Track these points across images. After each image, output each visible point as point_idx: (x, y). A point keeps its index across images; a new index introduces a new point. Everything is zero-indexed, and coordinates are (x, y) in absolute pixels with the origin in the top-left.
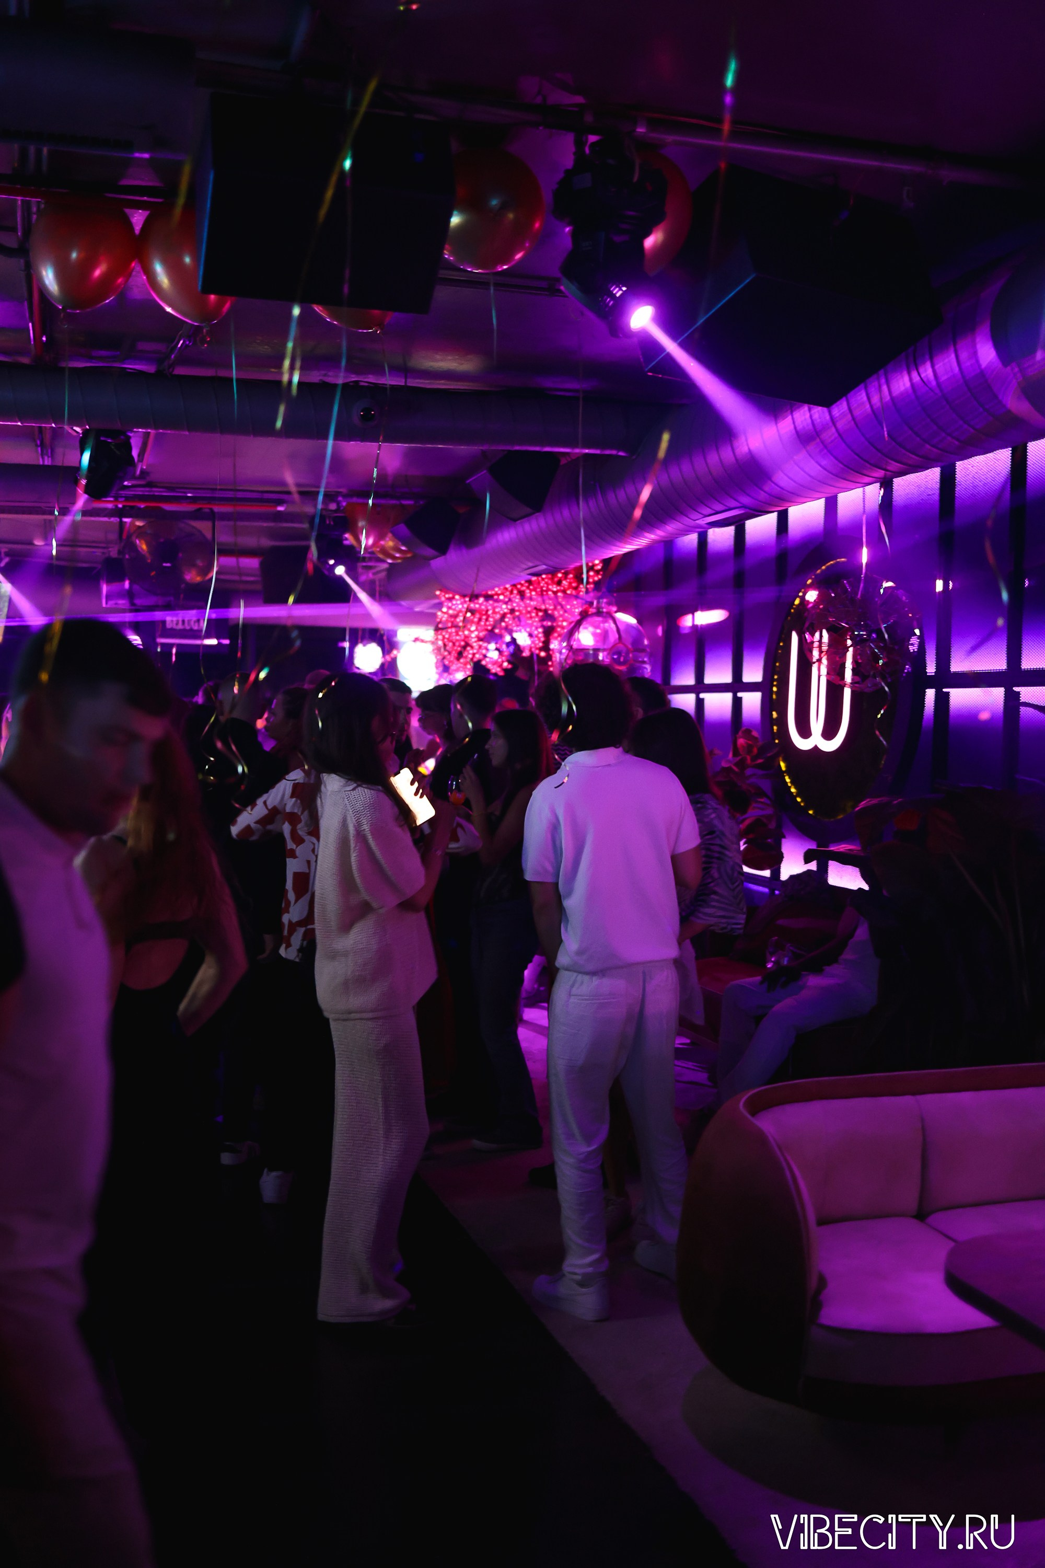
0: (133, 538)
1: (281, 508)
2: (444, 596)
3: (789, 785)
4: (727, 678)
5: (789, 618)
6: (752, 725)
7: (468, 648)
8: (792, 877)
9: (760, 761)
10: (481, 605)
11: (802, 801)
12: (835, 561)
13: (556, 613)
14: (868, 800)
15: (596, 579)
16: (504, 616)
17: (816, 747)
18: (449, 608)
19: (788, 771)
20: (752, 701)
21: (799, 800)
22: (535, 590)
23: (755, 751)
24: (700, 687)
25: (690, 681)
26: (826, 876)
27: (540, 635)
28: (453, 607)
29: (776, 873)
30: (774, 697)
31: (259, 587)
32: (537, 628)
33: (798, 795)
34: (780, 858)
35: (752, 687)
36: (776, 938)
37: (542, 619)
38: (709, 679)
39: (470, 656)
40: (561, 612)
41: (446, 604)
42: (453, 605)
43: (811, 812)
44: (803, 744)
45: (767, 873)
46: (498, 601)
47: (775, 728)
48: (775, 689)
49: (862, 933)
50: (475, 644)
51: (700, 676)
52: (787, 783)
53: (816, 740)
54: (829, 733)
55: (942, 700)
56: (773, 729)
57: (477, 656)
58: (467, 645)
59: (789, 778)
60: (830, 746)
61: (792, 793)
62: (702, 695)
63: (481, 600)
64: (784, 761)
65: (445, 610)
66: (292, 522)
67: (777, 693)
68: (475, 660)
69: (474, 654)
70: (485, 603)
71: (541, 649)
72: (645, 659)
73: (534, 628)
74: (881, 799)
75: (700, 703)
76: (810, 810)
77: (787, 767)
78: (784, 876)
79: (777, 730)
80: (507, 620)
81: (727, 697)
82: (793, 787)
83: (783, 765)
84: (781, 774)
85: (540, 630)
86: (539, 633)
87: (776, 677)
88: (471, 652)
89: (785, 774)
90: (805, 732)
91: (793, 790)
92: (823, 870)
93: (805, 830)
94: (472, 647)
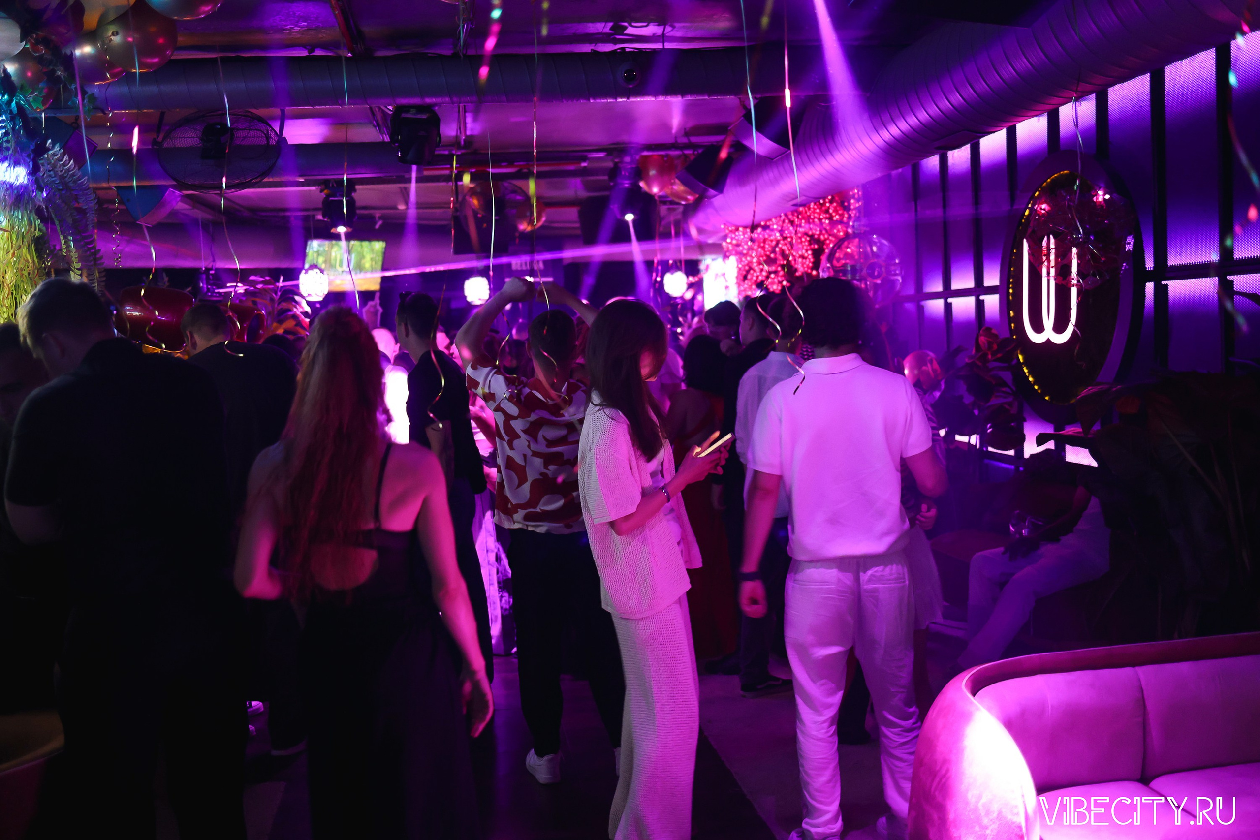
0: (467, 198)
1: (584, 164)
2: (728, 229)
3: (1027, 375)
4: (970, 284)
5: (1021, 228)
6: (994, 323)
7: (752, 272)
8: (1032, 456)
9: (999, 355)
10: (759, 234)
11: (1038, 389)
12: (1058, 174)
13: (822, 237)
14: (1090, 388)
15: (857, 205)
16: (778, 242)
17: (1048, 340)
18: (732, 239)
19: (1026, 363)
20: (992, 301)
21: (1036, 387)
22: (803, 218)
23: (995, 347)
24: (948, 292)
25: (939, 288)
26: (1063, 453)
27: (810, 257)
28: (737, 238)
29: (1020, 451)
30: (1011, 298)
31: (579, 232)
32: (807, 251)
33: (1035, 383)
34: (1023, 439)
35: (991, 290)
36: (1018, 511)
37: (810, 243)
38: (955, 286)
39: (755, 278)
40: (826, 236)
41: (730, 235)
42: (736, 236)
43: (1047, 398)
44: (1037, 338)
45: (1011, 453)
46: (773, 230)
47: (1013, 325)
48: (1011, 291)
49: (1094, 505)
50: (756, 268)
51: (947, 283)
52: (1025, 373)
53: (1048, 334)
54: (1059, 327)
55: (1161, 292)
56: (1011, 327)
57: (760, 278)
58: (751, 268)
59: (1027, 369)
60: (1060, 339)
61: (1031, 382)
62: (950, 300)
63: (760, 230)
64: (1021, 354)
65: (729, 240)
66: (597, 175)
67: (1013, 294)
68: (759, 281)
69: (758, 277)
70: (762, 233)
71: (812, 269)
72: (897, 272)
73: (804, 251)
74: (1100, 387)
75: (948, 307)
76: (1046, 396)
77: (1024, 359)
78: (1027, 454)
79: (1015, 327)
80: (780, 245)
81: (971, 301)
82: (1030, 376)
83: (1021, 357)
84: (1020, 365)
85: (810, 252)
86: (809, 255)
87: (1011, 280)
88: (755, 274)
89: (1023, 366)
90: (1038, 327)
91: (1031, 379)
92: (1060, 451)
93: (1043, 414)
94: (754, 271)
